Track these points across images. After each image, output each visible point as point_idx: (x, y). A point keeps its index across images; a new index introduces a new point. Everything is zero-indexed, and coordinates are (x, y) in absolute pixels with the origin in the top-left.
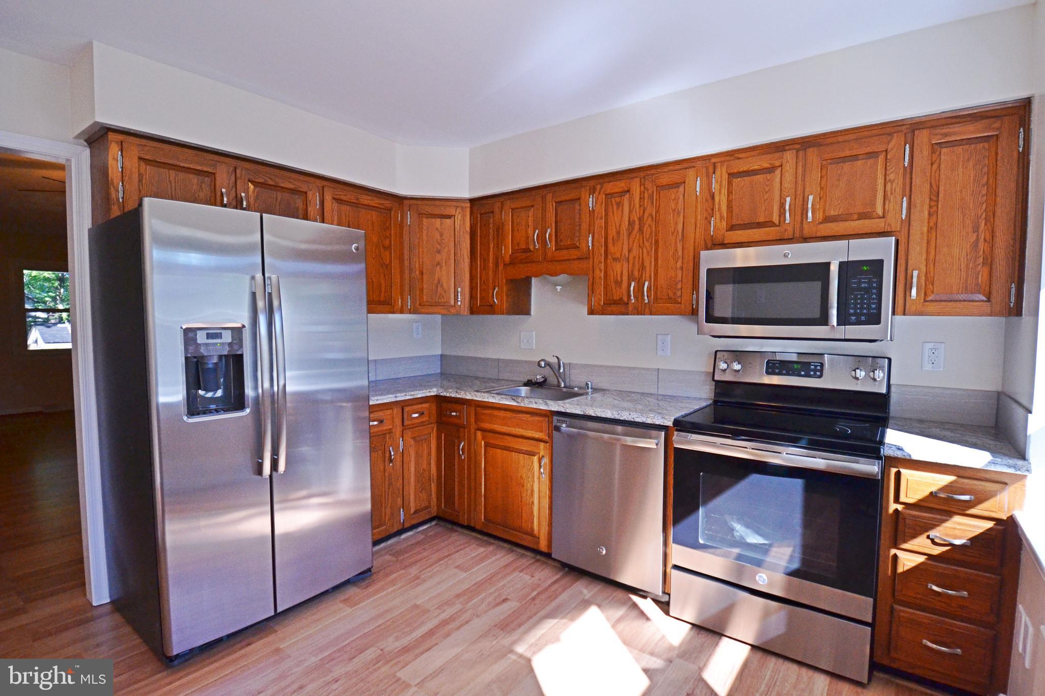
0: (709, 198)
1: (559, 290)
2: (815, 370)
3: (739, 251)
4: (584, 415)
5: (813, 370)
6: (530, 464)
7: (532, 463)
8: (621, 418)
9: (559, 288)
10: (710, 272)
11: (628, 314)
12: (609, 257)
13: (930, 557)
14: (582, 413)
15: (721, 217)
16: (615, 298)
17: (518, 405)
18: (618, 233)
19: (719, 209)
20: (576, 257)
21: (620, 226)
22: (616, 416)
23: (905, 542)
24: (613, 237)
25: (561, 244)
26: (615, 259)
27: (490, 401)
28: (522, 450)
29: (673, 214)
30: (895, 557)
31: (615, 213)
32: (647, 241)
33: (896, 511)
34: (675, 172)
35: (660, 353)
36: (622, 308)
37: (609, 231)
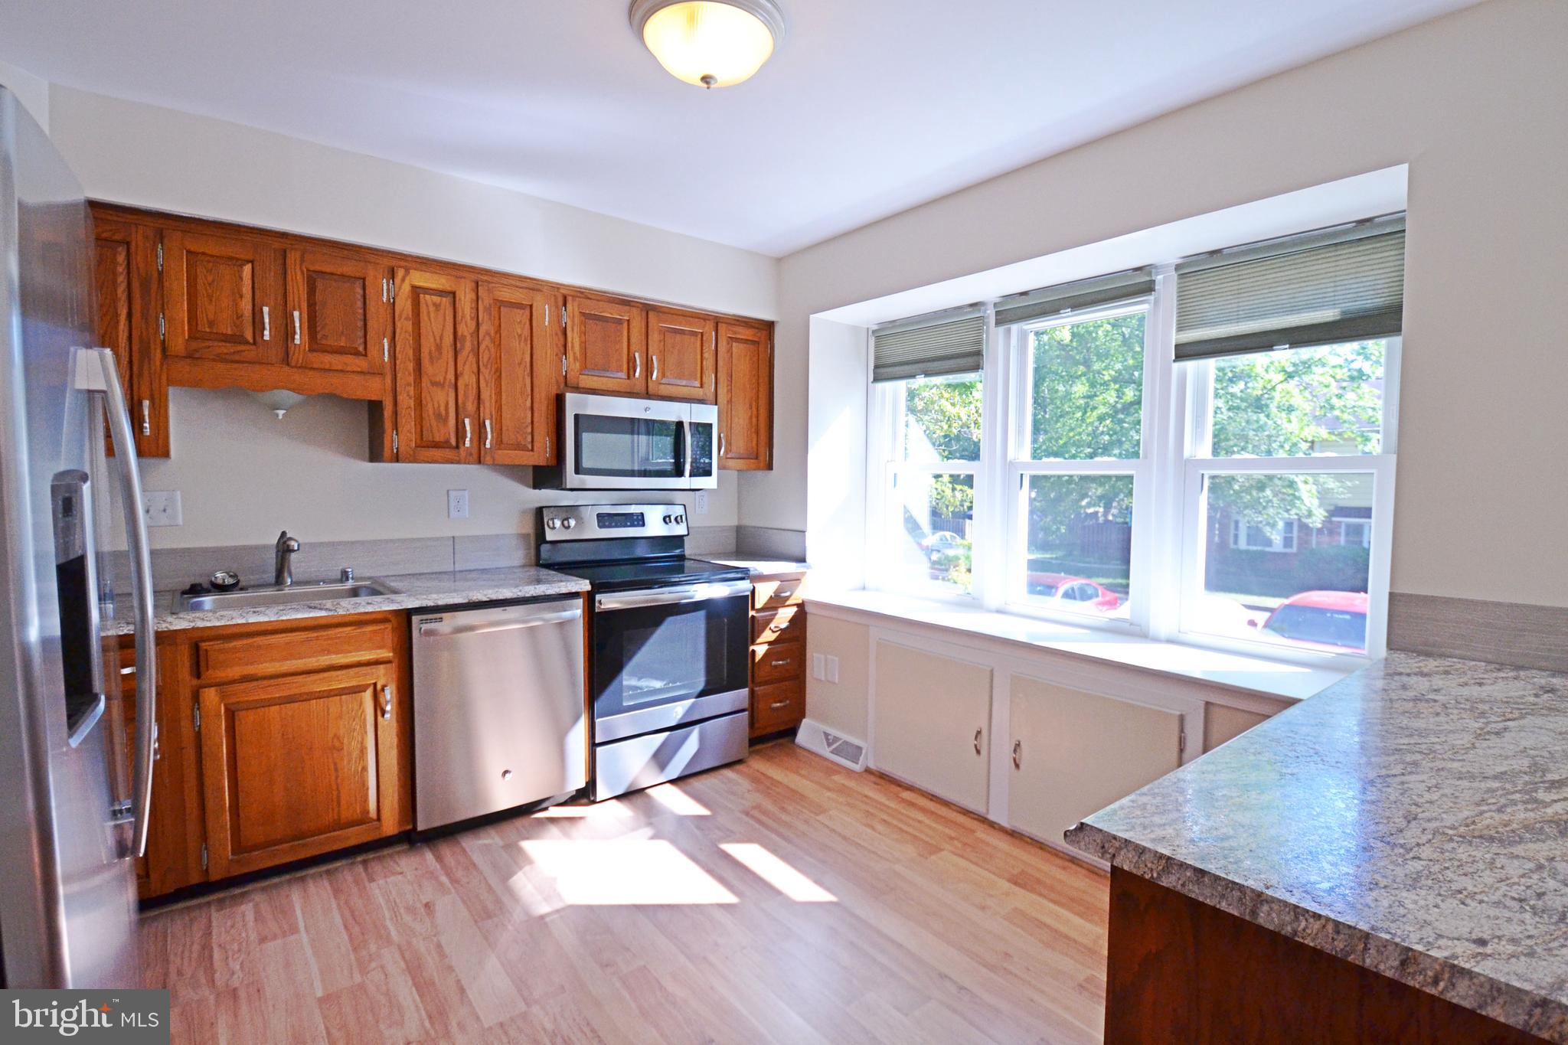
0: (560, 334)
1: (280, 417)
2: (638, 520)
3: (592, 398)
4: (469, 603)
5: (636, 520)
6: (356, 707)
7: (361, 704)
8: (527, 595)
9: (281, 413)
10: (577, 417)
11: (459, 462)
12: (425, 380)
13: (770, 643)
14: (466, 601)
15: (575, 359)
16: (437, 439)
17: (331, 613)
18: (439, 348)
19: (573, 347)
20: (359, 370)
21: (441, 339)
22: (519, 594)
23: (758, 637)
24: (430, 353)
25: (324, 342)
26: (435, 384)
27: (251, 620)
28: (331, 690)
29: (520, 342)
30: (753, 651)
31: (432, 315)
32: (486, 367)
33: (753, 617)
34: (521, 290)
35: (453, 513)
36: (448, 453)
37: (423, 341)
